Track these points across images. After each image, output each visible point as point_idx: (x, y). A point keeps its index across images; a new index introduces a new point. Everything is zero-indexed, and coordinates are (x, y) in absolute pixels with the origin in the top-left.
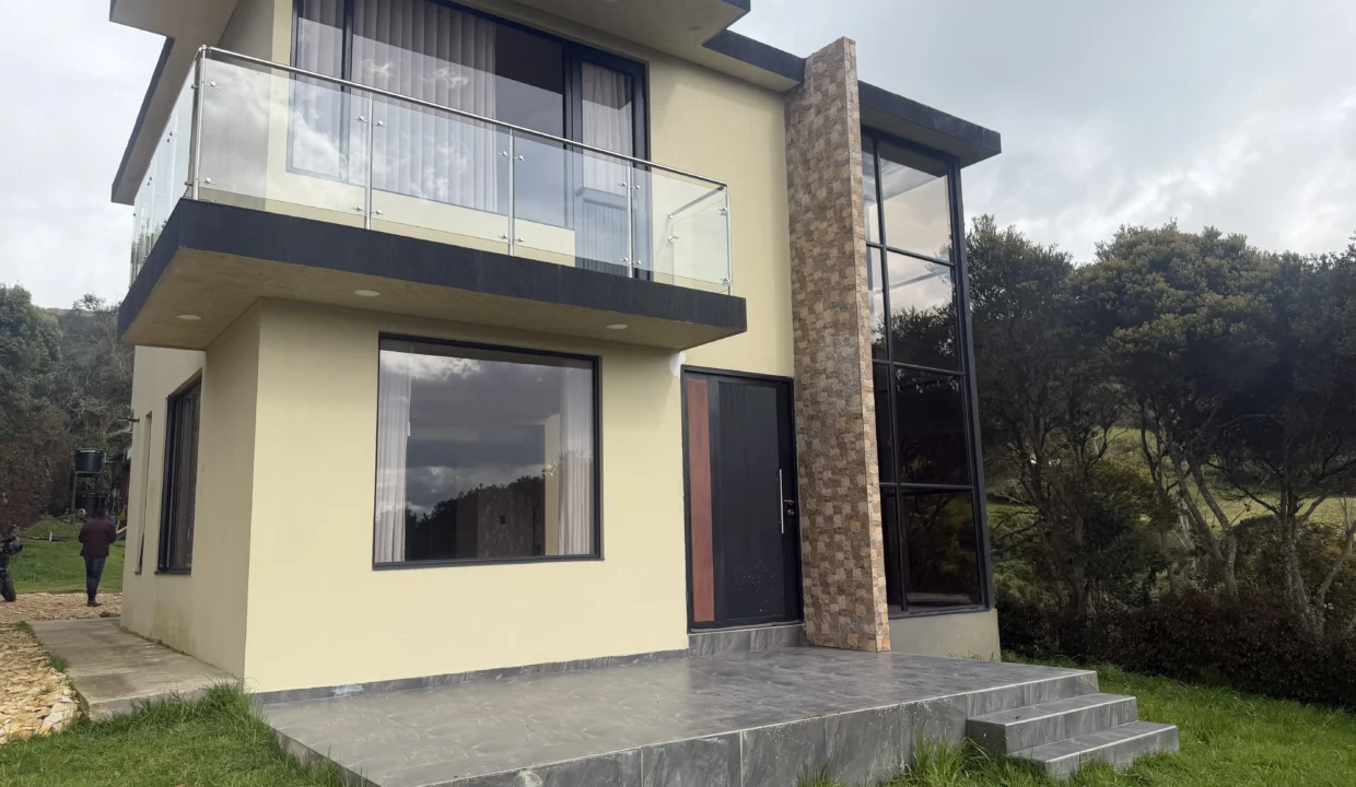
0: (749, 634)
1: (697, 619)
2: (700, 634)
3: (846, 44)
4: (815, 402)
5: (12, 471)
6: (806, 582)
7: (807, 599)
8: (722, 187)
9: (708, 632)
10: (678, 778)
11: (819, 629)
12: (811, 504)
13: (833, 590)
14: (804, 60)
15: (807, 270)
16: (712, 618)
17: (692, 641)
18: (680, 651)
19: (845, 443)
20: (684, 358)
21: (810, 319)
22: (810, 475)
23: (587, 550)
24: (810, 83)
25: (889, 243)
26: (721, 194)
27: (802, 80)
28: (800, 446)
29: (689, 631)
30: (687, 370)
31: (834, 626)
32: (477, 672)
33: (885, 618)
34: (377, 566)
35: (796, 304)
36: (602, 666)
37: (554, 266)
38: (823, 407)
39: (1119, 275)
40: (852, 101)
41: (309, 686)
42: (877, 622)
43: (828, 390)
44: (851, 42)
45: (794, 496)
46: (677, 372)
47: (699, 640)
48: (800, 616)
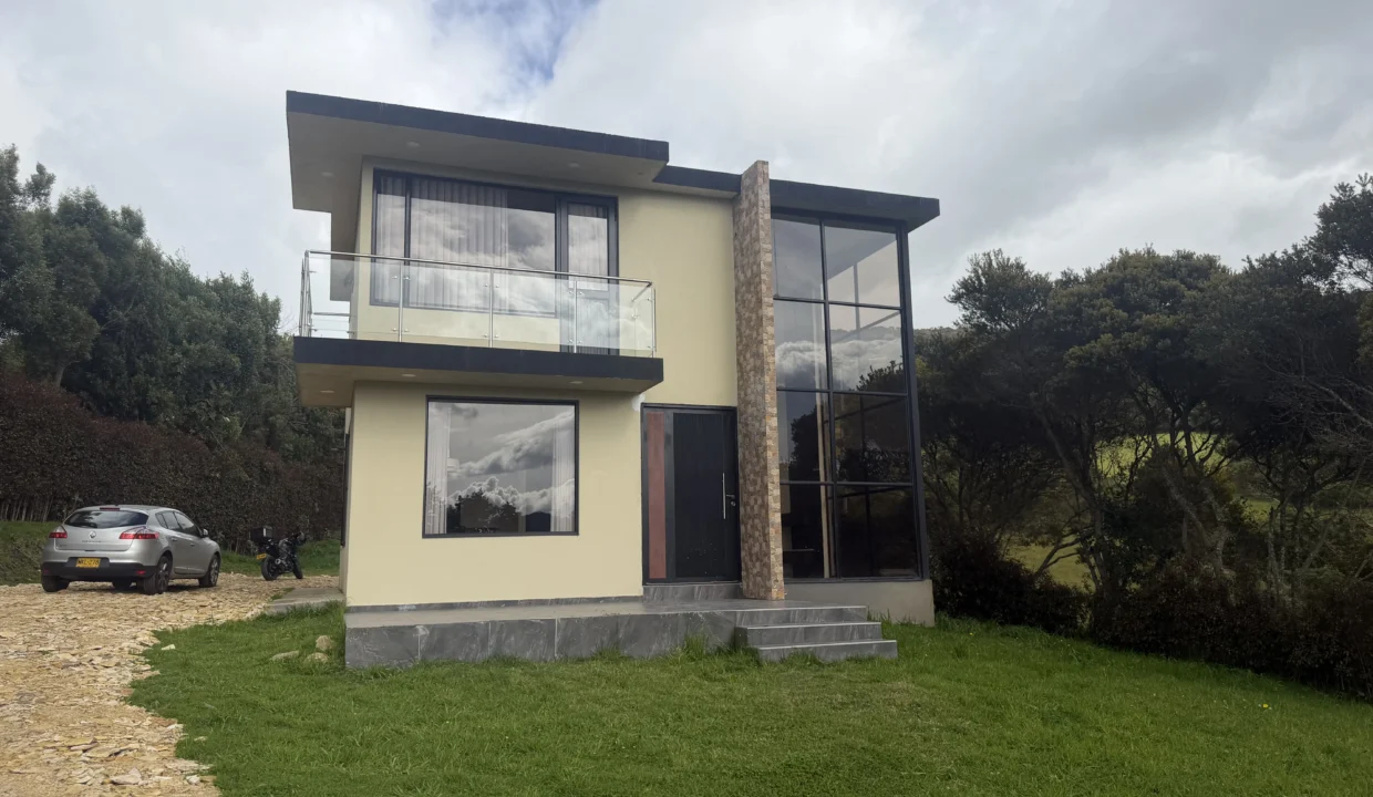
0: (693, 589)
1: (652, 576)
2: (652, 587)
3: (760, 166)
4: (747, 425)
5: (321, 486)
6: (743, 554)
7: (743, 566)
8: (650, 284)
9: (659, 586)
10: (513, 639)
11: (748, 586)
12: (745, 499)
13: (754, 559)
14: (739, 177)
15: (743, 329)
16: (664, 577)
17: (646, 591)
18: (636, 597)
19: (759, 452)
20: (642, 398)
21: (744, 364)
22: (744, 477)
23: (570, 529)
24: (743, 193)
25: (830, 298)
26: (649, 289)
27: (739, 191)
28: (740, 456)
29: (644, 584)
30: (644, 406)
31: (755, 584)
32: (488, 602)
33: (780, 577)
34: (425, 536)
35: (739, 353)
36: (576, 603)
37: (519, 351)
38: (750, 428)
39: (1080, 300)
40: (763, 207)
41: (383, 604)
42: (773, 578)
43: (752, 415)
44: (765, 163)
45: (737, 493)
46: (637, 407)
47: (652, 590)
48: (739, 578)
